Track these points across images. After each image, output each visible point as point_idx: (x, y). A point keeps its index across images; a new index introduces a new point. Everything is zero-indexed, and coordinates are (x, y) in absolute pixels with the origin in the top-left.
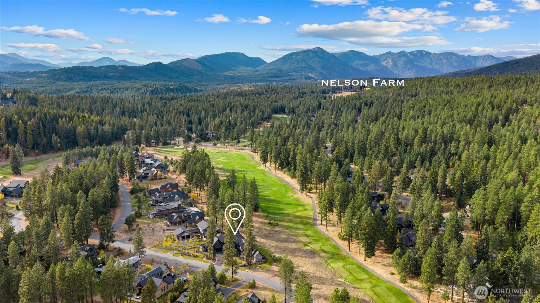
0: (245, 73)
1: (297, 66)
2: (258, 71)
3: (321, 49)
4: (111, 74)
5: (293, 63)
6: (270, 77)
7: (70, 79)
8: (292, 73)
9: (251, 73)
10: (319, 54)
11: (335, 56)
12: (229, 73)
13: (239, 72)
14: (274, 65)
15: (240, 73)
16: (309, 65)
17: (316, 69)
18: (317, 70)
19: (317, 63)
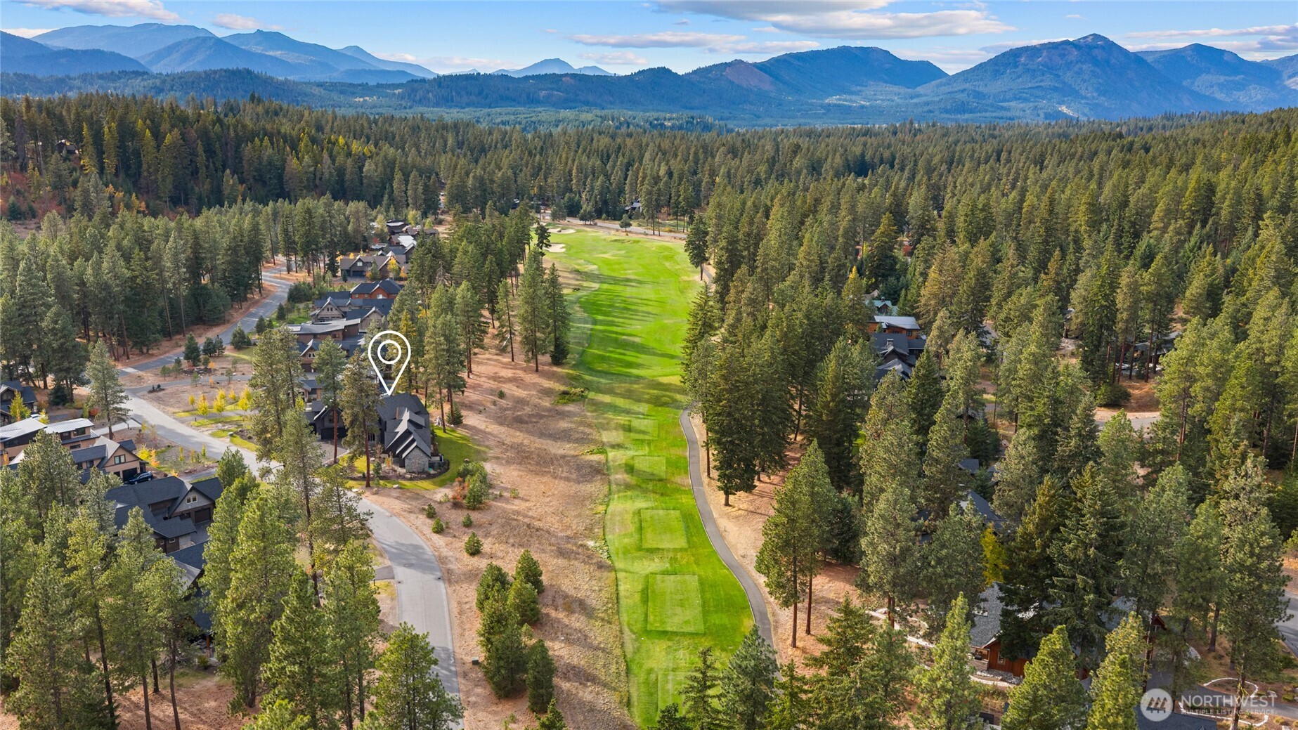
0: (882, 100)
1: (1030, 85)
2: (918, 96)
3: (1104, 38)
4: (543, 93)
5: (1019, 77)
6: (947, 111)
7: (447, 101)
8: (1013, 104)
9: (900, 101)
10: (1096, 52)
11: (1143, 60)
12: (839, 99)
13: (865, 99)
14: (966, 80)
15: (870, 100)
16: (1064, 83)
17: (1083, 92)
18: (1085, 98)
19: (1086, 77)
